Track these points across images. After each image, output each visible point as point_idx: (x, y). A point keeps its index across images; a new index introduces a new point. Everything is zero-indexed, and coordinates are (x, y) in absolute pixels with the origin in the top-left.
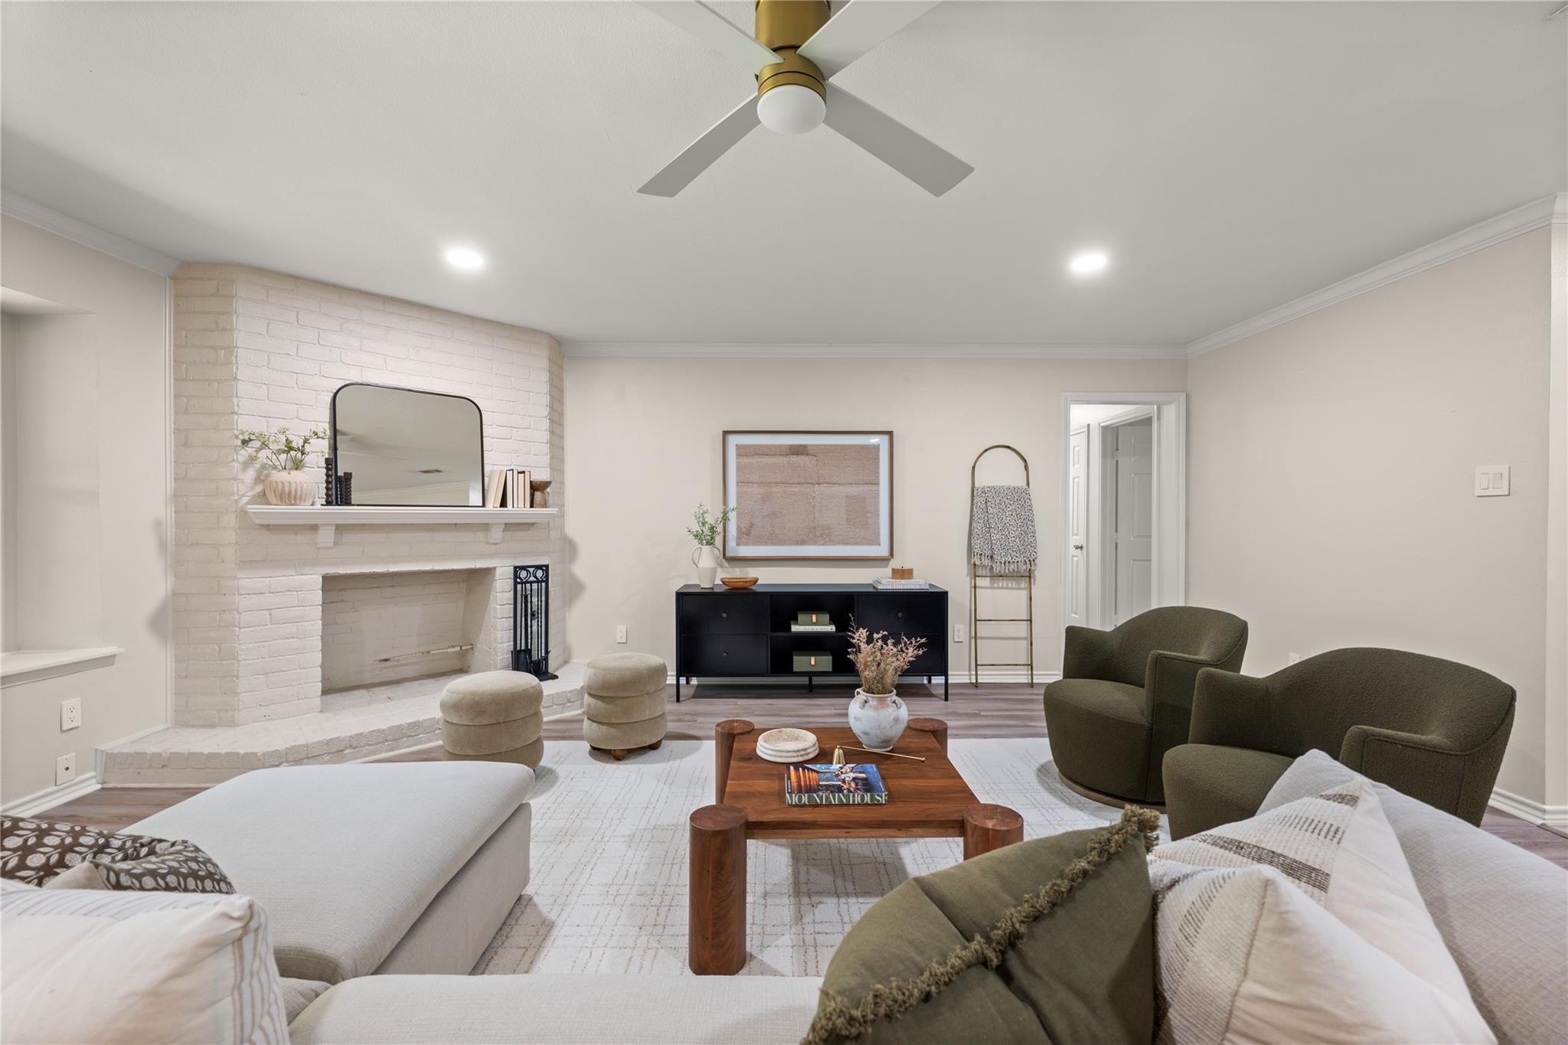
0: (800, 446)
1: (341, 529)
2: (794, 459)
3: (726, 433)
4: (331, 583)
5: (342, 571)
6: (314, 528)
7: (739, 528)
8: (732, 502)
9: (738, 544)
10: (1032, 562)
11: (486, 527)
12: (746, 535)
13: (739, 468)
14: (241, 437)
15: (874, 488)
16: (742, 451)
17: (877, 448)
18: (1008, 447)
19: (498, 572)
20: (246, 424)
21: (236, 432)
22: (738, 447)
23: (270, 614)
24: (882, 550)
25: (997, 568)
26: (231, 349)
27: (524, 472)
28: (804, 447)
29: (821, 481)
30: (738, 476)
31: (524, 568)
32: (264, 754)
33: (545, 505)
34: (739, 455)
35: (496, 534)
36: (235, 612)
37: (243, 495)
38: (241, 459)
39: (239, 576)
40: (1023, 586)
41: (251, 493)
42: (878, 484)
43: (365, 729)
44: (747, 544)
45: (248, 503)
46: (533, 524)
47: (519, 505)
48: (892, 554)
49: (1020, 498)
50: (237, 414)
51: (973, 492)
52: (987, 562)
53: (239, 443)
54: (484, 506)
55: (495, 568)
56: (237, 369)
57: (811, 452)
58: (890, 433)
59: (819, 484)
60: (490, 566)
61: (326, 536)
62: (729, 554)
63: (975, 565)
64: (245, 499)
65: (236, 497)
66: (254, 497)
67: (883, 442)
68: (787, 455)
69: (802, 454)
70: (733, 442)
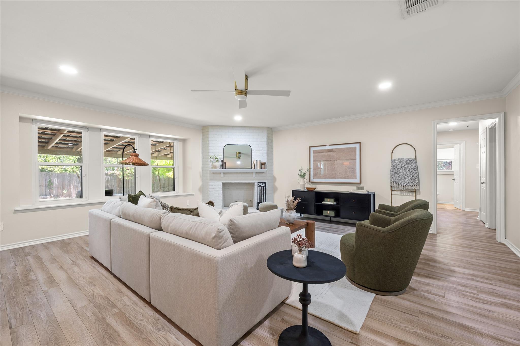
1: (224, 173)
2: (329, 153)
3: (310, 147)
4: (224, 184)
5: (225, 182)
6: (220, 173)
7: (314, 174)
9: (313, 178)
11: (252, 173)
12: (316, 176)
13: (314, 157)
14: (210, 157)
15: (355, 161)
16: (315, 152)
17: (355, 148)
18: (407, 144)
19: (255, 183)
20: (210, 154)
22: (313, 151)
23: (214, 189)
24: (357, 181)
25: (400, 188)
27: (259, 160)
28: (332, 149)
29: (337, 159)
30: (313, 159)
31: (260, 183)
33: (265, 168)
34: (314, 153)
35: (254, 175)
36: (209, 189)
37: (210, 167)
38: (210, 161)
39: (209, 182)
42: (356, 159)
44: (316, 178)
45: (211, 169)
46: (263, 173)
47: (258, 169)
48: (361, 182)
49: (413, 162)
51: (391, 161)
52: (396, 185)
54: (251, 168)
56: (209, 144)
57: (334, 151)
58: (360, 143)
59: (336, 160)
60: (253, 182)
61: (222, 175)
62: (311, 181)
63: (391, 186)
67: (358, 146)
68: (327, 152)
69: (332, 151)
70: (312, 149)
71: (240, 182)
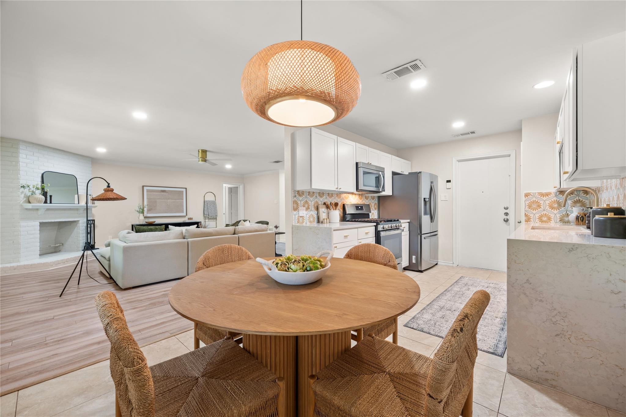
0: (164, 190)
1: (48, 209)
2: (162, 193)
3: (143, 186)
4: (41, 223)
5: (44, 221)
6: (37, 209)
7: (146, 209)
8: (145, 203)
9: (147, 213)
10: (217, 216)
11: (77, 209)
12: (149, 210)
13: (147, 195)
14: (21, 186)
15: (182, 200)
16: (148, 191)
18: (211, 192)
19: (80, 221)
20: (23, 182)
21: (20, 184)
22: (147, 190)
23: (28, 232)
24: (184, 214)
25: (210, 217)
26: (18, 162)
27: (90, 195)
28: (165, 190)
30: (147, 197)
32: (50, 262)
34: (147, 192)
35: (81, 211)
36: (19, 232)
37: (21, 201)
38: (21, 191)
39: (21, 222)
40: (215, 221)
41: (23, 200)
42: (183, 199)
43: (69, 257)
44: (149, 213)
45: (22, 203)
47: (89, 204)
48: (187, 215)
49: (214, 203)
50: (20, 179)
51: (204, 202)
52: (208, 216)
53: (20, 187)
54: (79, 204)
55: (79, 221)
56: (20, 167)
57: (167, 192)
58: (186, 188)
59: (169, 199)
60: (78, 220)
61: (42, 212)
62: (145, 216)
63: (205, 217)
64: (22, 202)
65: (19, 201)
66: (24, 201)
67: (184, 190)
68: (160, 192)
69: (164, 192)
70: (145, 188)
71: (64, 220)
